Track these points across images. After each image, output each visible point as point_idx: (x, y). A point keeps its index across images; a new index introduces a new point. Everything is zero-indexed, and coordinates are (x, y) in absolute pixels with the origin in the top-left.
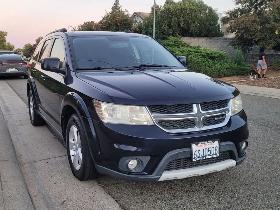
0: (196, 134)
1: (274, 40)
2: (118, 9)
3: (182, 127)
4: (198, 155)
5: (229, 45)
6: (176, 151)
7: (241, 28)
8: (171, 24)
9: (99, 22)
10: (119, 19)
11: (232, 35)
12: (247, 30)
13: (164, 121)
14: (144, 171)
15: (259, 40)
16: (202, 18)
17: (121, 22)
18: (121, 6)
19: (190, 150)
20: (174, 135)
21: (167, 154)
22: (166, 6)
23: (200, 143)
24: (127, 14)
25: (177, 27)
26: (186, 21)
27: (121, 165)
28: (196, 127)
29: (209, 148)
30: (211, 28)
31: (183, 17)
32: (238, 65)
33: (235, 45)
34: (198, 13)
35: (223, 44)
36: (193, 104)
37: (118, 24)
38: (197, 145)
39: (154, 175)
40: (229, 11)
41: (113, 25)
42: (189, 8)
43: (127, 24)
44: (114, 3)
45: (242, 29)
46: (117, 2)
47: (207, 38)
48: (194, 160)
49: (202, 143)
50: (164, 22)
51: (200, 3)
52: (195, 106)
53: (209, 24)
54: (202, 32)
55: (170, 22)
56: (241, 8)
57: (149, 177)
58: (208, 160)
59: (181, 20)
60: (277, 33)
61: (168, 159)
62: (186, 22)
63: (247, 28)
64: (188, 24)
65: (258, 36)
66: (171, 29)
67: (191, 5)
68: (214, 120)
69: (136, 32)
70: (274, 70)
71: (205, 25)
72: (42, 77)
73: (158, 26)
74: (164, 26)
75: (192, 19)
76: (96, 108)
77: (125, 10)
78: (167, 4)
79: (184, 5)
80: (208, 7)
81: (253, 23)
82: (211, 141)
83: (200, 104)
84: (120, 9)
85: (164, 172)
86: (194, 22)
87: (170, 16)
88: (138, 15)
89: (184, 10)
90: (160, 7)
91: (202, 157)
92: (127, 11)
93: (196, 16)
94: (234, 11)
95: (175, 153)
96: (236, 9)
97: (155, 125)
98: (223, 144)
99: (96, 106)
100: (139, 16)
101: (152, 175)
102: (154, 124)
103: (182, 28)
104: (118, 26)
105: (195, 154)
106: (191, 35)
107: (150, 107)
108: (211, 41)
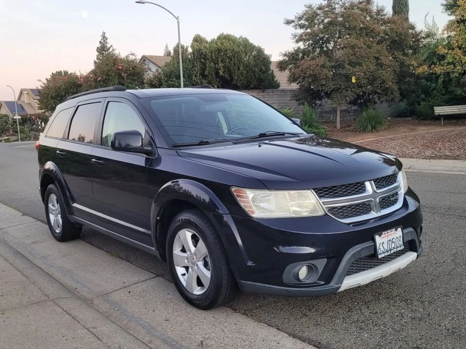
0: (371, 222)
1: (351, 91)
2: (107, 51)
3: (350, 215)
4: (382, 249)
5: (291, 100)
6: (359, 247)
7: (307, 75)
8: (205, 72)
9: (90, 72)
10: (122, 66)
11: (295, 86)
12: (315, 78)
13: (335, 208)
14: (318, 280)
15: (332, 91)
16: (249, 63)
17: (127, 70)
18: (111, 46)
19: (373, 244)
20: (353, 226)
21: (347, 253)
22: (195, 46)
23: (383, 233)
24: (133, 58)
25: (214, 76)
26: (227, 67)
27: (287, 276)
28: (372, 212)
29: (393, 239)
30: (262, 76)
31: (221, 62)
32: (309, 128)
33: (300, 100)
34: (243, 55)
35: (280, 99)
36: (365, 181)
37: (123, 74)
38: (380, 236)
39: (333, 284)
40: (287, 52)
41: (115, 76)
42: (229, 49)
43: (137, 74)
44: (100, 42)
45: (308, 77)
46: (105, 40)
47: (258, 91)
48: (380, 257)
49: (386, 232)
50: (195, 70)
51: (243, 41)
52: (367, 184)
53: (259, 71)
54: (251, 83)
55: (203, 70)
56: (302, 47)
57: (327, 287)
58: (386, 258)
59: (220, 67)
60: (354, 81)
61: (350, 259)
62: (228, 69)
63: (315, 75)
64: (230, 71)
65: (331, 86)
66: (206, 80)
67: (232, 44)
68: (390, 200)
69: (152, 86)
70: (355, 132)
71: (254, 72)
72: (94, 162)
73: (186, 76)
74: (195, 76)
75: (235, 65)
76: (238, 199)
77: (130, 53)
78: (196, 43)
79: (222, 44)
80: (254, 47)
81: (322, 69)
82: (394, 229)
83: (373, 180)
84: (110, 51)
85: (346, 277)
86: (239, 69)
87: (202, 60)
88: (149, 60)
89: (222, 52)
90: (185, 48)
91: (387, 251)
92: (133, 54)
93: (240, 60)
94: (294, 52)
95: (357, 250)
96: (296, 49)
97: (326, 214)
98: (406, 231)
99: (238, 196)
100: (151, 61)
101: (330, 284)
102: (324, 213)
103: (222, 78)
104: (123, 78)
105: (379, 249)
106: (235, 88)
107: (316, 190)
108: (263, 95)
